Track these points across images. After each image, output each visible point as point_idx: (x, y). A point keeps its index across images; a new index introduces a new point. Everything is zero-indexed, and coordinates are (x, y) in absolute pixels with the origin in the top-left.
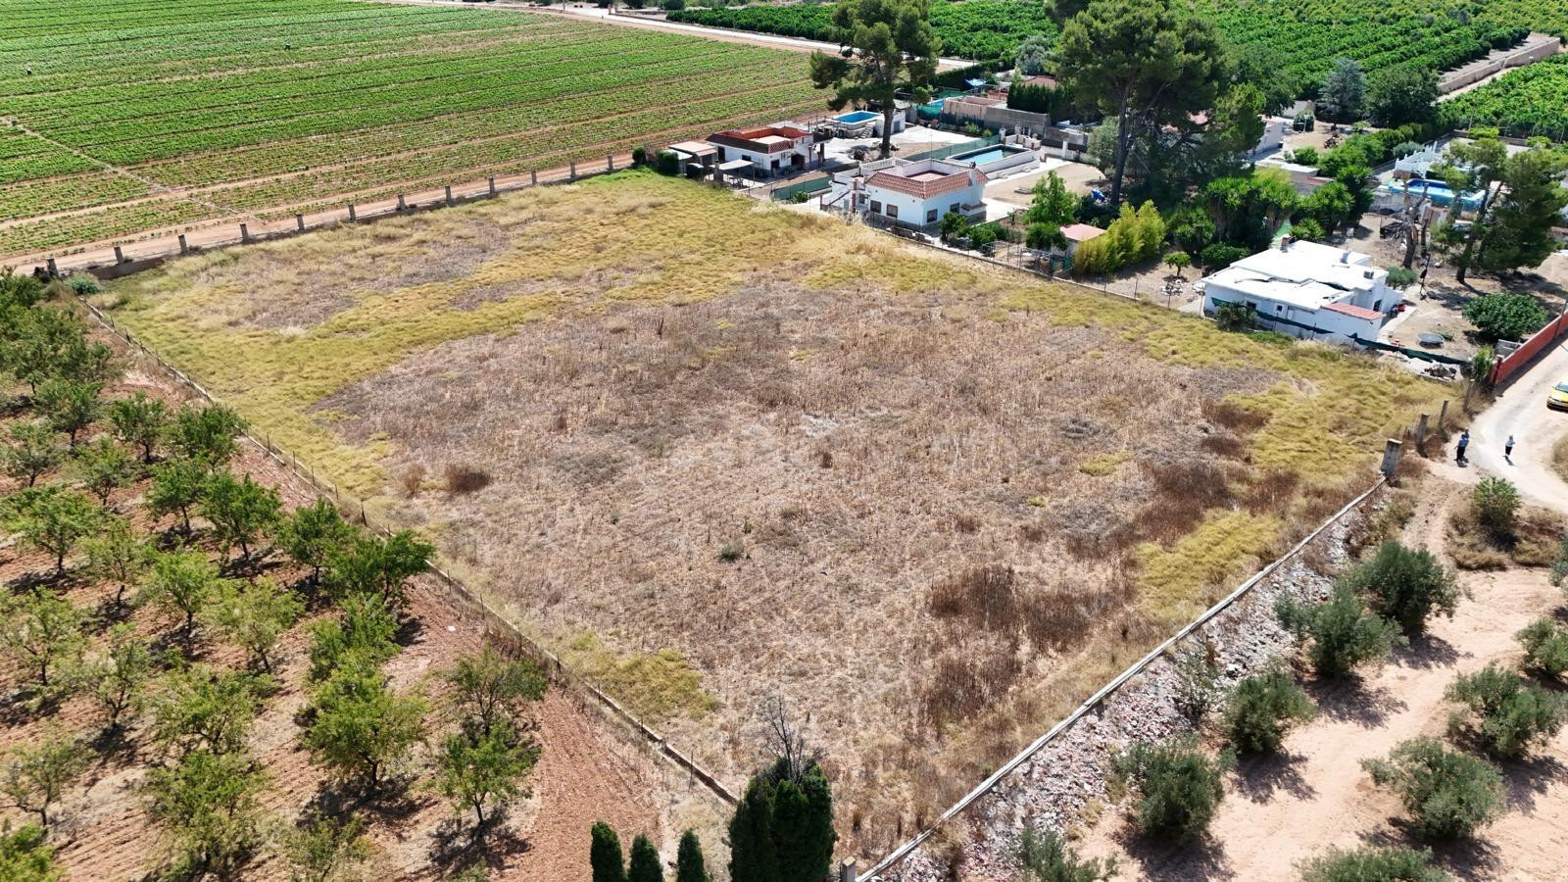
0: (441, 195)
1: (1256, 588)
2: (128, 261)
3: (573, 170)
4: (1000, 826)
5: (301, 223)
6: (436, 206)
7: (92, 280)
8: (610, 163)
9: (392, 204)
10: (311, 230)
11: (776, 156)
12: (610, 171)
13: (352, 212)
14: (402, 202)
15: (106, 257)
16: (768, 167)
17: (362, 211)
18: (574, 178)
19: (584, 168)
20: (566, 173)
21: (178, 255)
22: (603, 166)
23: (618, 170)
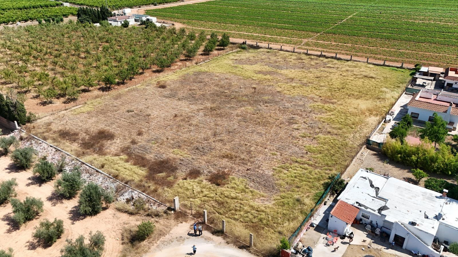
0: (334, 55)
2: (258, 46)
3: (384, 63)
5: (294, 50)
6: (332, 57)
8: (402, 65)
10: (296, 52)
12: (401, 67)
13: (307, 52)
14: (321, 53)
15: (254, 44)
17: (309, 52)
18: (384, 65)
19: (391, 64)
20: (382, 63)
21: (266, 48)
22: (399, 65)
23: (404, 68)
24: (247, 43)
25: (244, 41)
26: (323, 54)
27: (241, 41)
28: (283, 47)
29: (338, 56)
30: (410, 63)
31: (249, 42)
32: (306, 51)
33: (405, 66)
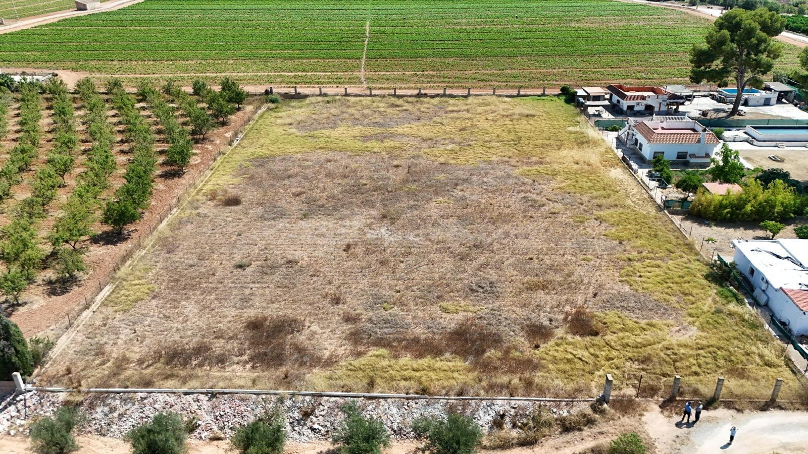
0: (441, 92)
1: (389, 400)
2: (299, 94)
3: (519, 91)
4: (106, 409)
5: (371, 92)
6: (440, 96)
7: (279, 97)
8: (544, 91)
9: (416, 92)
10: (376, 95)
11: (631, 103)
12: (543, 95)
13: (395, 92)
14: (419, 91)
16: (625, 109)
17: (399, 92)
18: (519, 95)
19: (528, 92)
20: (515, 92)
21: (317, 95)
22: (540, 92)
23: (548, 95)
24: (274, 90)
25: (268, 87)
26: (423, 92)
27: (261, 89)
28: (349, 91)
29: (448, 92)
30: (553, 87)
31: (278, 90)
32: (392, 92)
33: (547, 92)
